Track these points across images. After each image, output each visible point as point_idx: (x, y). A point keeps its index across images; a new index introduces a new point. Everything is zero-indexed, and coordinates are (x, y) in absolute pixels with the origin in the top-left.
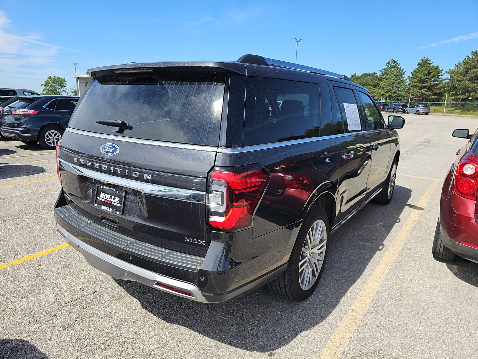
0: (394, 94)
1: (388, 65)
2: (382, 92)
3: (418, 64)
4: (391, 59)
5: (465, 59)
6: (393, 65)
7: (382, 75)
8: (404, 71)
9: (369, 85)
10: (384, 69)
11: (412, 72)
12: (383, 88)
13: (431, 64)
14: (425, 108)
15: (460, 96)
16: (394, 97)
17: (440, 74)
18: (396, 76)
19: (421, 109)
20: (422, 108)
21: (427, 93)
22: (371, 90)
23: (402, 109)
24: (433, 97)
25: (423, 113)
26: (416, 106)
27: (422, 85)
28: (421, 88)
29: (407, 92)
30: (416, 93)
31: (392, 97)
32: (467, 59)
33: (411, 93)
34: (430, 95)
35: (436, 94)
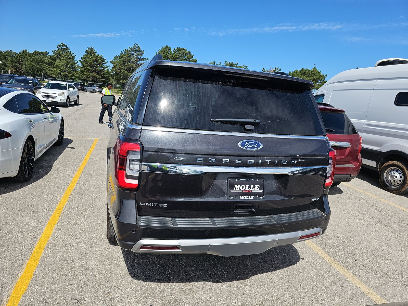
0: (69, 74)
1: (59, 47)
2: (58, 71)
3: (86, 52)
4: (62, 43)
5: (120, 54)
6: (63, 48)
7: (55, 55)
8: (74, 55)
9: (44, 63)
10: (56, 51)
11: (82, 57)
12: (58, 68)
13: (95, 53)
14: (99, 88)
15: (122, 81)
16: (70, 76)
17: (104, 62)
18: (69, 59)
19: (96, 89)
20: (98, 88)
21: (97, 76)
22: (47, 68)
23: (81, 87)
24: (102, 80)
25: (98, 92)
26: (92, 86)
27: (93, 69)
28: (92, 72)
29: (82, 74)
30: (89, 75)
31: (68, 76)
32: (121, 54)
33: (85, 74)
34: (99, 78)
35: (103, 78)
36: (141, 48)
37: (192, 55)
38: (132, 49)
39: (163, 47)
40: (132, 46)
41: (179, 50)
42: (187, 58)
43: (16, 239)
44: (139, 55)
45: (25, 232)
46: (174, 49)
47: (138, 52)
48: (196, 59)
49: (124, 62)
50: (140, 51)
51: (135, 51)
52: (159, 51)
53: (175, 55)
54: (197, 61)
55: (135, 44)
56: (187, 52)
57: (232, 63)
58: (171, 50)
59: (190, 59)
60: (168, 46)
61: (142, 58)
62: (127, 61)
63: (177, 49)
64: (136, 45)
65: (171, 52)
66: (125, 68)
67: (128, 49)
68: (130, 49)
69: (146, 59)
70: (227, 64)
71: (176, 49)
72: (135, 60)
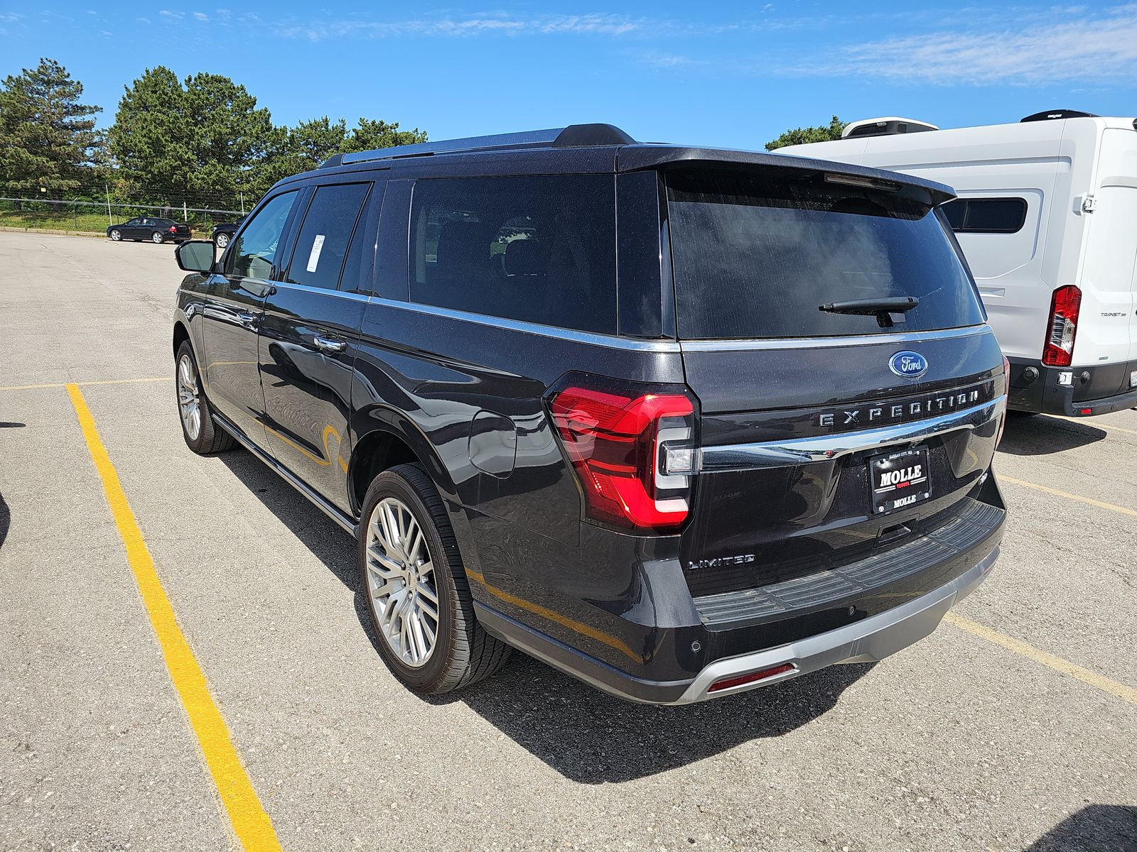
36: (69, 74)
37: (250, 97)
38: (35, 78)
39: (147, 71)
40: (34, 67)
41: (207, 83)
42: (238, 106)
43: (118, 763)
44: (63, 95)
45: (124, 733)
46: (190, 79)
47: (61, 87)
48: (266, 110)
49: (9, 118)
50: (65, 83)
51: (48, 83)
52: (135, 82)
53: (194, 97)
54: (269, 115)
55: (45, 61)
56: (234, 88)
57: (382, 123)
58: (177, 82)
59: (246, 110)
60: (164, 69)
61: (76, 105)
62: (23, 114)
63: (199, 78)
64: (49, 64)
65: (177, 88)
66: (19, 139)
67: (22, 77)
68: (27, 78)
69: (90, 108)
70: (366, 126)
71: (195, 79)
72: (53, 114)
